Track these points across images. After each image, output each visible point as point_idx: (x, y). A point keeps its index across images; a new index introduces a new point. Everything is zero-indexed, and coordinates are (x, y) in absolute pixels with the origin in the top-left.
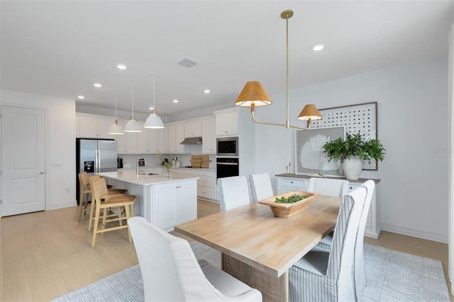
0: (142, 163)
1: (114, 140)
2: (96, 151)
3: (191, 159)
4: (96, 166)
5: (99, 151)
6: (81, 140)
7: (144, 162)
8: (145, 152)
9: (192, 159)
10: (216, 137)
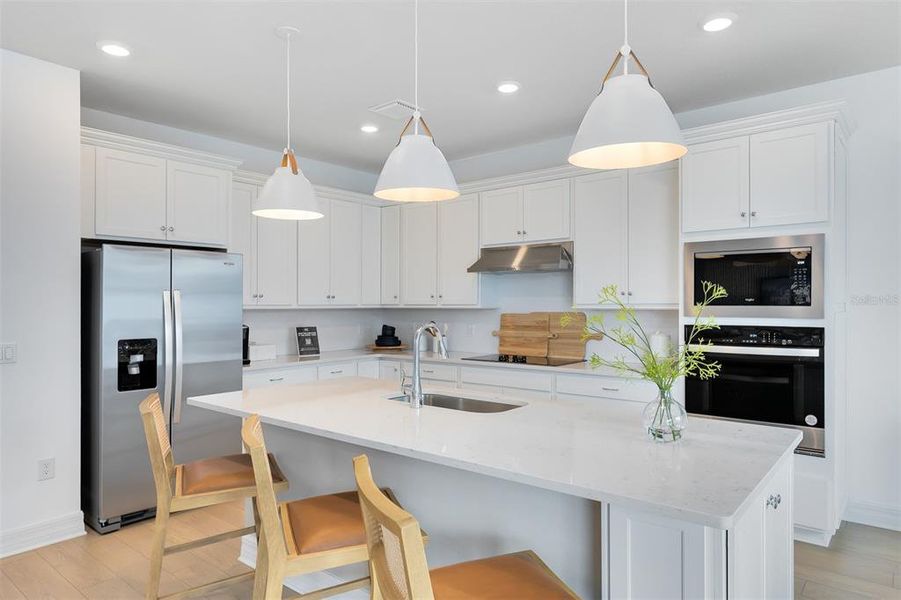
0: (308, 342)
1: (224, 251)
2: (167, 294)
3: (497, 327)
4: (165, 360)
5: (176, 294)
6: (106, 247)
7: (315, 340)
8: (322, 302)
9: (503, 327)
10: (684, 239)
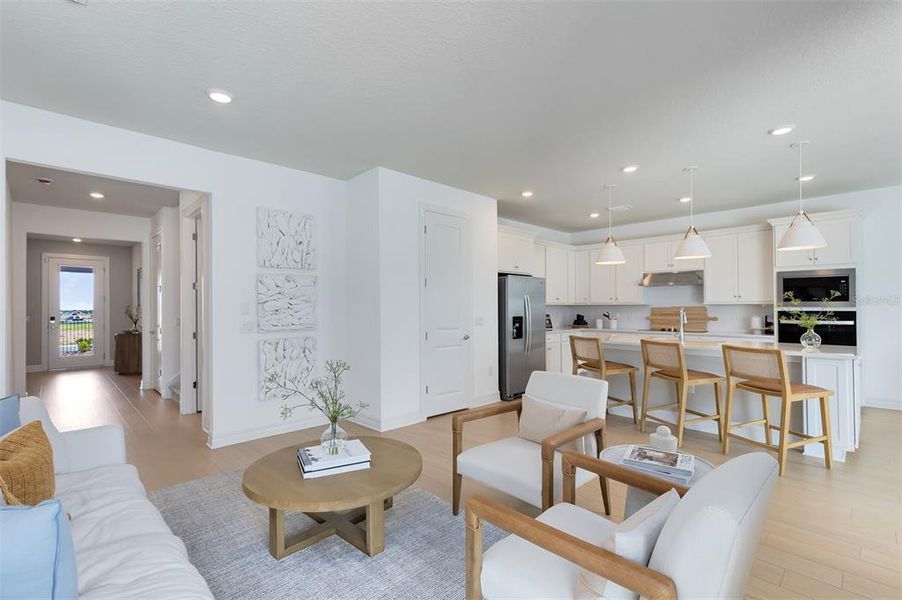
2: (526, 296)
3: (648, 314)
6: (509, 276)
9: (652, 315)
10: (776, 270)
